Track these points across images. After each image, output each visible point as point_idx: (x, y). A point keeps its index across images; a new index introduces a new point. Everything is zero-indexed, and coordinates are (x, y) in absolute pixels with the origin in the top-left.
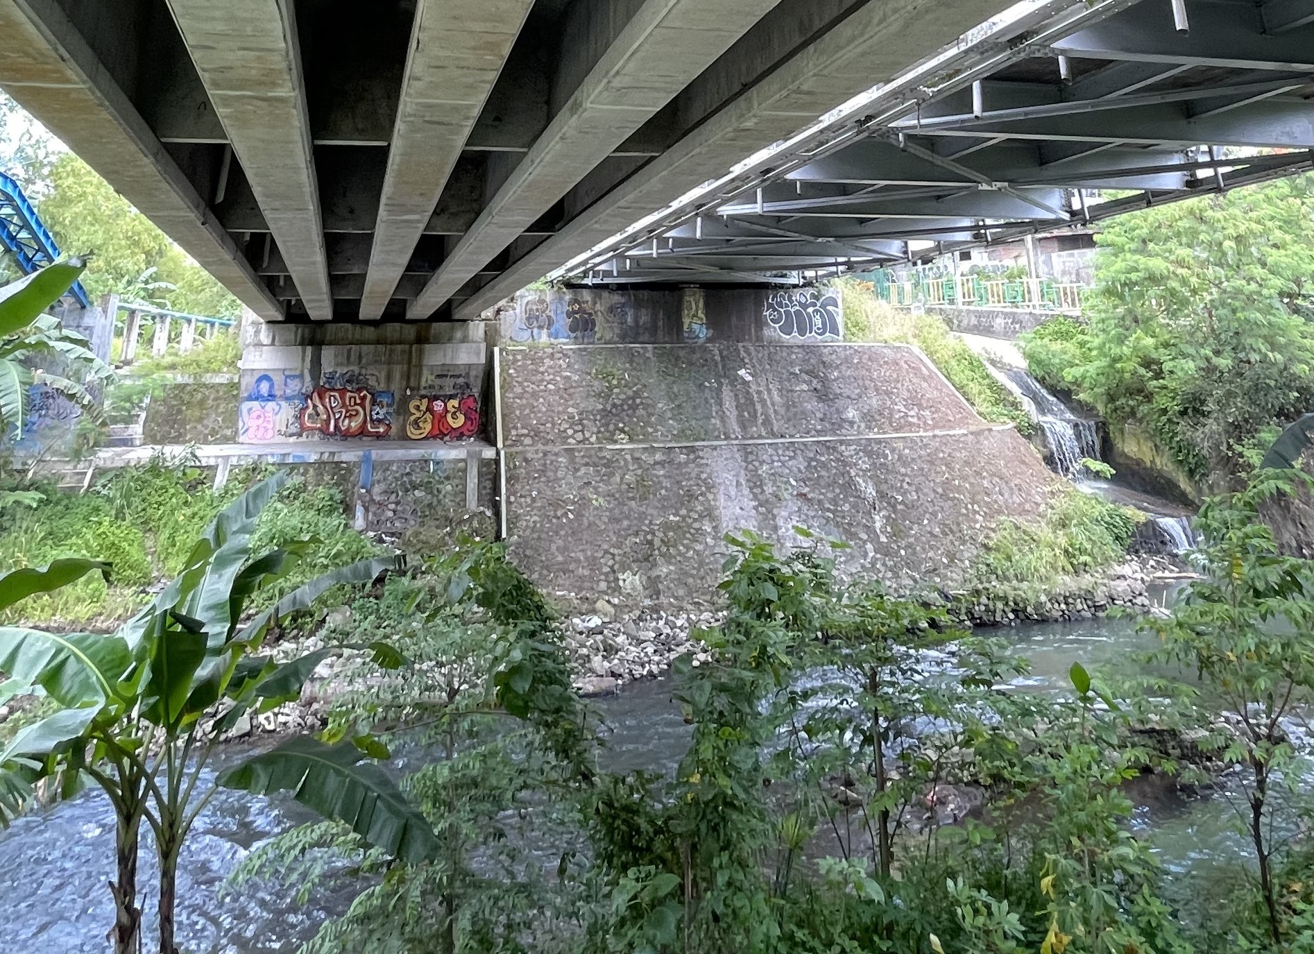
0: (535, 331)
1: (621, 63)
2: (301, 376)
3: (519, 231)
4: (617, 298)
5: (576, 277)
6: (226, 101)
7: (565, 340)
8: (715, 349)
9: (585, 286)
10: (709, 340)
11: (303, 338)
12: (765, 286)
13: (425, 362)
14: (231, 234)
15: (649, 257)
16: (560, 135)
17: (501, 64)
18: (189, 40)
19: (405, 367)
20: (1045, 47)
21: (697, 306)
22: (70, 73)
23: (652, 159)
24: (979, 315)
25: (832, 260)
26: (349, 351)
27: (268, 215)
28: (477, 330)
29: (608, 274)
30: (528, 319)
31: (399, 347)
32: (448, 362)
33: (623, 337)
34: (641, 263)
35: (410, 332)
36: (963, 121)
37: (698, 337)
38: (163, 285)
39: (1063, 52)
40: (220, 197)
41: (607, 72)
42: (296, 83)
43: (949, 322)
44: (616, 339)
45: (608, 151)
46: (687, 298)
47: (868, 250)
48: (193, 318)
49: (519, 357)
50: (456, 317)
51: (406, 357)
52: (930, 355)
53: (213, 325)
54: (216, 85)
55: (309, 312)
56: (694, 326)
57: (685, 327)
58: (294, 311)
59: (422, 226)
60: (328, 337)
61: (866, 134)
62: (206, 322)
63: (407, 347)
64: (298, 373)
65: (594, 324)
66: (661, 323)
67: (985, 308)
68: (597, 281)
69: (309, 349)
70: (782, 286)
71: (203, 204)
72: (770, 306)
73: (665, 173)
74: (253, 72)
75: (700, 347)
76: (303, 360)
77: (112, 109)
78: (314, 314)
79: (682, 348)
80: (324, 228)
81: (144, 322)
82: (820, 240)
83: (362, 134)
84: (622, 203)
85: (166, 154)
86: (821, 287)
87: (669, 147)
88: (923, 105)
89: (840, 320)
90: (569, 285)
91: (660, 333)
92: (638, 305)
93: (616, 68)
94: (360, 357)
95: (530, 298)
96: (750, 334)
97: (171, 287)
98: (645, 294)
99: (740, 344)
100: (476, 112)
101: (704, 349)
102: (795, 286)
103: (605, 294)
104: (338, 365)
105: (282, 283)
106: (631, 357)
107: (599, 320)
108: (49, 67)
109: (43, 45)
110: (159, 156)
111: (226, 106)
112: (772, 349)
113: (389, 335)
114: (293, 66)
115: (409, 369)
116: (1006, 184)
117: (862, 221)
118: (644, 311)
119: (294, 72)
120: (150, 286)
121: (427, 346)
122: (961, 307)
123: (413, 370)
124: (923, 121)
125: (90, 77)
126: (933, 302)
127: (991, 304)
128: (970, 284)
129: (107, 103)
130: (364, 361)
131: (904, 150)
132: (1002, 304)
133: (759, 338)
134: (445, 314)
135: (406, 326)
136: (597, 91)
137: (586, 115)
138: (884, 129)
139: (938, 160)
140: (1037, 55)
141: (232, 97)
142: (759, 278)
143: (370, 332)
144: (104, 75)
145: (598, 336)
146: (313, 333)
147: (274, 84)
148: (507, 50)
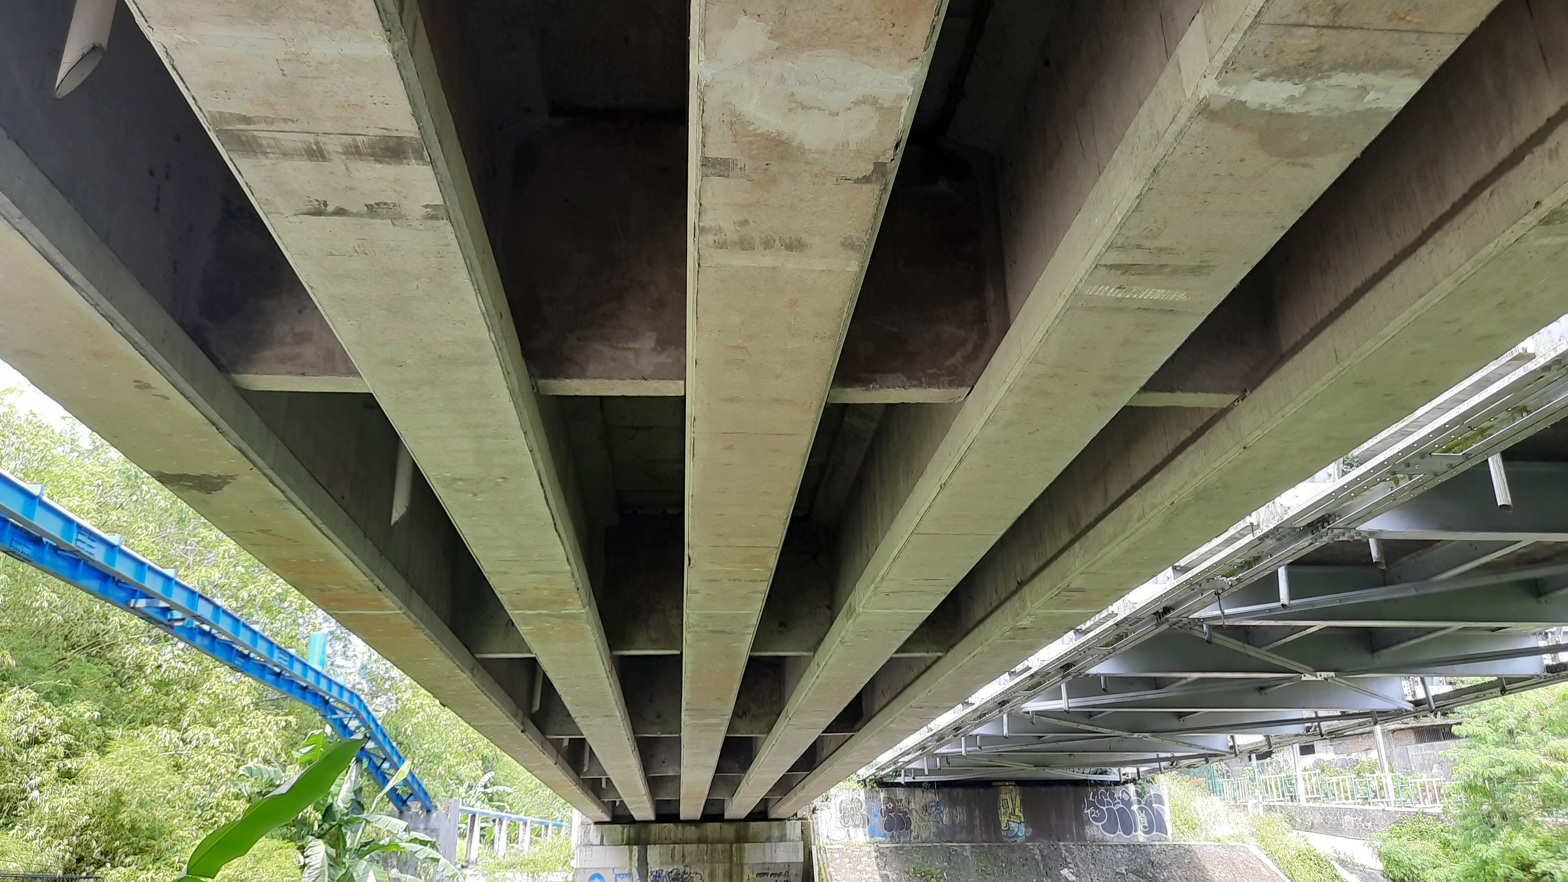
0: (851, 829)
1: (885, 568)
2: (630, 874)
3: (819, 732)
4: (931, 796)
5: (887, 775)
6: (525, 619)
7: (881, 839)
8: (1035, 848)
9: (899, 785)
10: (1028, 839)
11: (629, 838)
12: (1084, 783)
13: (746, 861)
14: (551, 741)
15: (959, 755)
16: (839, 639)
17: (769, 575)
18: (486, 568)
19: (728, 865)
20: (1350, 529)
21: (1014, 805)
22: (388, 602)
23: (939, 658)
24: (1324, 812)
25: (1153, 756)
26: (673, 850)
27: (580, 722)
28: (794, 829)
29: (919, 772)
30: (843, 817)
31: (720, 846)
32: (768, 861)
33: (940, 835)
34: (950, 760)
35: (729, 831)
36: (1270, 610)
37: (1016, 835)
38: (501, 788)
39: (1372, 533)
40: (536, 707)
41: (874, 578)
42: (586, 601)
43: (1291, 820)
44: (932, 838)
45: (890, 653)
46: (1003, 796)
47: (1191, 745)
48: (529, 820)
49: (837, 856)
50: (773, 815)
51: (727, 855)
52: (1270, 855)
53: (547, 827)
54: (516, 607)
55: (633, 813)
56: (1013, 825)
57: (1003, 825)
58: (621, 812)
59: (724, 730)
60: (652, 838)
61: (1165, 627)
62: (541, 823)
63: (727, 846)
64: (627, 872)
65: (909, 822)
66: (977, 822)
67: (1333, 805)
68: (909, 779)
69: (635, 848)
70: (1102, 783)
71: (521, 714)
72: (1092, 804)
73: (951, 672)
74: (545, 593)
75: (1019, 846)
76: (631, 859)
77: (427, 631)
78: (637, 816)
79: (1001, 847)
80: (634, 733)
81: (484, 825)
82: (1136, 735)
83: (655, 644)
84: (913, 703)
85: (481, 668)
86: (1145, 785)
87: (952, 646)
88: (1224, 595)
89: (1167, 817)
90: (882, 783)
91: (977, 831)
92: (953, 803)
93: (881, 574)
94: (684, 856)
95: (843, 797)
96: (1071, 833)
97: (509, 790)
98: (959, 792)
99: (1061, 843)
100: (755, 620)
101: (1023, 848)
102: (1117, 783)
103: (918, 792)
104: (662, 863)
105: (604, 785)
106: (949, 855)
107: (914, 817)
108: (366, 596)
109: (361, 577)
110: (475, 671)
111: (525, 624)
112: (1096, 850)
113: (709, 834)
114: (580, 585)
115: (731, 867)
116: (1332, 674)
117: (1180, 715)
118: (959, 809)
119: (582, 590)
120: (489, 791)
121: (746, 845)
122: (1304, 803)
123: (735, 869)
124: (1227, 611)
125: (404, 602)
126: (1274, 799)
127: (1337, 801)
128: (1314, 779)
129: (423, 626)
130: (687, 861)
131: (1209, 642)
132: (1350, 801)
133: (1082, 837)
134: (760, 814)
135: (726, 826)
136: (867, 597)
137: (859, 620)
138: (1185, 621)
139: (1251, 651)
140: (1341, 539)
141: (529, 615)
142: (1078, 775)
143: (691, 832)
144: (418, 601)
145: (913, 834)
146: (638, 833)
147: (566, 603)
148: (773, 562)
